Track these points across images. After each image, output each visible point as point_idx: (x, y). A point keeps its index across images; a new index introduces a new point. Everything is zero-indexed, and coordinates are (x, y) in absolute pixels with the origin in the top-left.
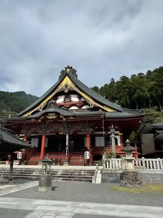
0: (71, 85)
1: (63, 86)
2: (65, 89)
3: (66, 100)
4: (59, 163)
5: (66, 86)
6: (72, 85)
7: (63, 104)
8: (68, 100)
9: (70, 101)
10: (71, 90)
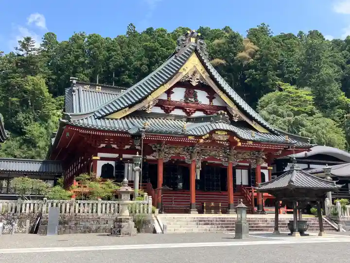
0: (201, 72)
1: (187, 70)
2: (191, 78)
3: (190, 99)
4: (220, 210)
5: (194, 73)
6: (203, 73)
7: (183, 104)
8: (193, 100)
9: (195, 101)
10: (202, 82)
